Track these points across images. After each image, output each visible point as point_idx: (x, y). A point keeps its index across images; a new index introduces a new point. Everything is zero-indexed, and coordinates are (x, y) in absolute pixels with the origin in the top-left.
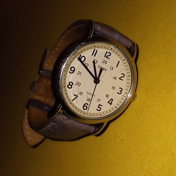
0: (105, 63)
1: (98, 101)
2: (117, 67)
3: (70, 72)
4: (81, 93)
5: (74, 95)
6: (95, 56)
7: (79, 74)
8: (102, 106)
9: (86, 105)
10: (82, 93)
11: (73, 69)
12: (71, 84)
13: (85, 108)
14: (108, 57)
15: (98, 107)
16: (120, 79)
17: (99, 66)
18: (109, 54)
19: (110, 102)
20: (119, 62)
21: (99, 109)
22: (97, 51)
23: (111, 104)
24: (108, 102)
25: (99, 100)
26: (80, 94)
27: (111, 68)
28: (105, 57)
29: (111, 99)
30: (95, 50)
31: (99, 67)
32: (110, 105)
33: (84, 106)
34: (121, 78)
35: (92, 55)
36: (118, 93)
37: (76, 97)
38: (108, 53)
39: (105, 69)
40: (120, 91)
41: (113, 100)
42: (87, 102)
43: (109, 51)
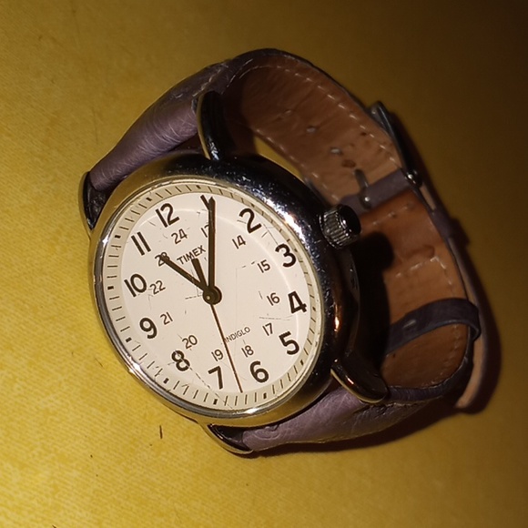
0: (182, 238)
1: (269, 332)
3: (150, 337)
5: (210, 372)
6: (149, 250)
7: (168, 319)
8: (288, 334)
9: (256, 368)
10: (218, 353)
11: (147, 325)
12: (178, 357)
13: (262, 376)
14: (172, 219)
15: (285, 344)
16: (250, 230)
17: (180, 258)
18: (167, 209)
19: (296, 305)
20: (203, 198)
21: (292, 347)
22: (139, 234)
23: (303, 307)
24: (294, 310)
25: (268, 329)
26: (217, 357)
27: (207, 232)
28: (166, 226)
29: (290, 296)
30: (133, 237)
31: (183, 259)
32: (305, 310)
33: (255, 375)
34: (252, 226)
35: (143, 253)
36: (286, 265)
37: (217, 372)
38: (162, 209)
39: (199, 250)
40: (285, 255)
41: (294, 294)
42: (252, 359)
43: (159, 206)
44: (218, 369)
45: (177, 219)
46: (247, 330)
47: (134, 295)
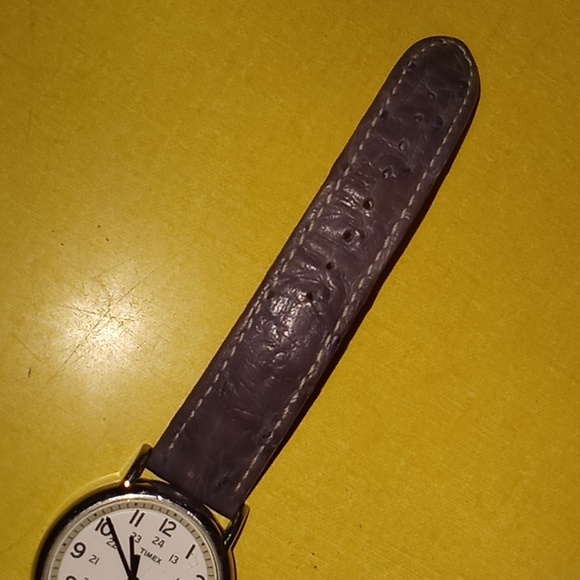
0: (159, 544)
2: (187, 557)
3: (72, 554)
6: (136, 525)
7: (94, 561)
11: (80, 548)
14: (168, 532)
17: (144, 549)
18: (172, 526)
20: (194, 546)
22: (143, 515)
27: (174, 559)
28: (160, 530)
30: (138, 512)
31: (144, 552)
35: (131, 522)
38: (170, 523)
39: (157, 560)
43: (170, 519)
45: (170, 536)
47: (97, 529)
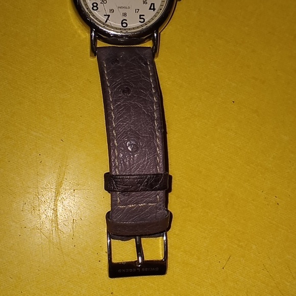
1: (137, 12)
4: (112, 11)
5: (105, 15)
8: (144, 15)
9: (124, 21)
12: (95, 5)
13: (124, 25)
15: (140, 18)
19: (152, 8)
21: (142, 20)
23: (154, 9)
24: (150, 9)
25: (137, 10)
29: (152, 4)
32: (154, 11)
33: (122, 23)
37: (107, 16)
41: (154, 4)
42: (125, 18)
44: (109, 16)
46: (129, 8)
